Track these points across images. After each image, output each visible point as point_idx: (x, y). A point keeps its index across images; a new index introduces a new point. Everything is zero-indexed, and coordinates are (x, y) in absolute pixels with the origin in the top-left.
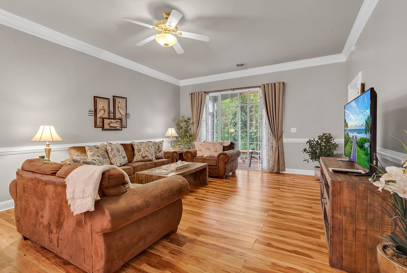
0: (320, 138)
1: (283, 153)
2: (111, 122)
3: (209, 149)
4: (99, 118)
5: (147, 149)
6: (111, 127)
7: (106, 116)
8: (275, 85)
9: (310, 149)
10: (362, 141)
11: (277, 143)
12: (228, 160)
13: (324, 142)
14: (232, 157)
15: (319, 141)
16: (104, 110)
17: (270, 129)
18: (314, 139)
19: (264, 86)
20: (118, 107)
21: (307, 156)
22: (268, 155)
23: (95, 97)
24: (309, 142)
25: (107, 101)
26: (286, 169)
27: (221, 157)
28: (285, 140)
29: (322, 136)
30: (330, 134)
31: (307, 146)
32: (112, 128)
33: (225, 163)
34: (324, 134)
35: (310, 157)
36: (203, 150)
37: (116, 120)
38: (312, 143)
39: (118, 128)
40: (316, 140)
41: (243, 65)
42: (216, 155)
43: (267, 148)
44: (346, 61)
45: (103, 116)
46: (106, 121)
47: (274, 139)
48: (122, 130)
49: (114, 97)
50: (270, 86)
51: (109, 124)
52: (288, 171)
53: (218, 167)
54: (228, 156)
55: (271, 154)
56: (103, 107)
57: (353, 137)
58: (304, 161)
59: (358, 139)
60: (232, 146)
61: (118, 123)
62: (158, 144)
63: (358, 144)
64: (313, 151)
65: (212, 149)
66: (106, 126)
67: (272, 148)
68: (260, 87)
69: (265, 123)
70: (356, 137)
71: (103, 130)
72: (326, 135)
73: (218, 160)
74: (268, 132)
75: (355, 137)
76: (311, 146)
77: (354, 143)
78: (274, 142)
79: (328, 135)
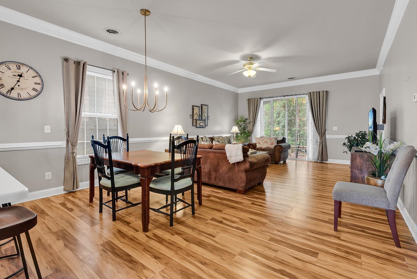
0: (357, 135)
1: (326, 146)
2: (200, 122)
3: (267, 142)
4: (194, 120)
5: (223, 141)
7: (198, 118)
8: (319, 93)
9: (349, 143)
11: (321, 139)
12: (283, 150)
13: (360, 138)
14: (285, 148)
15: (357, 137)
17: (315, 128)
18: (352, 136)
19: (311, 94)
20: (204, 112)
21: (346, 149)
22: (314, 149)
23: (193, 106)
24: (348, 138)
25: (198, 108)
26: (328, 159)
27: (277, 147)
28: (327, 137)
29: (359, 133)
30: (365, 132)
31: (346, 141)
33: (280, 152)
34: (360, 132)
35: (348, 149)
36: (262, 143)
37: (203, 121)
38: (350, 139)
40: (353, 136)
41: (293, 78)
42: (272, 147)
43: (313, 142)
44: (379, 74)
45: (196, 118)
46: (198, 122)
47: (318, 135)
48: (205, 128)
49: (201, 105)
50: (315, 94)
51: (199, 124)
52: (330, 161)
53: (275, 155)
54: (283, 147)
55: (316, 147)
56: (196, 112)
58: (344, 152)
60: (284, 140)
62: (229, 138)
64: (351, 145)
65: (269, 142)
66: (198, 126)
67: (317, 142)
68: (307, 94)
69: (310, 123)
71: (196, 128)
72: (362, 133)
73: (275, 150)
74: (313, 130)
76: (349, 141)
78: (319, 138)
79: (364, 133)
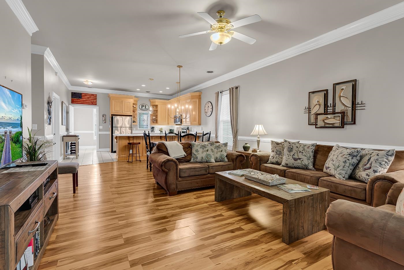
2: (327, 118)
4: (313, 115)
6: (326, 123)
10: (17, 135)
16: (320, 105)
32: (327, 125)
39: (336, 125)
45: (318, 111)
51: (323, 121)
56: (318, 101)
57: (6, 133)
59: (13, 134)
61: (338, 118)
63: (13, 140)
70: (10, 133)
75: (8, 133)
77: (8, 140)
